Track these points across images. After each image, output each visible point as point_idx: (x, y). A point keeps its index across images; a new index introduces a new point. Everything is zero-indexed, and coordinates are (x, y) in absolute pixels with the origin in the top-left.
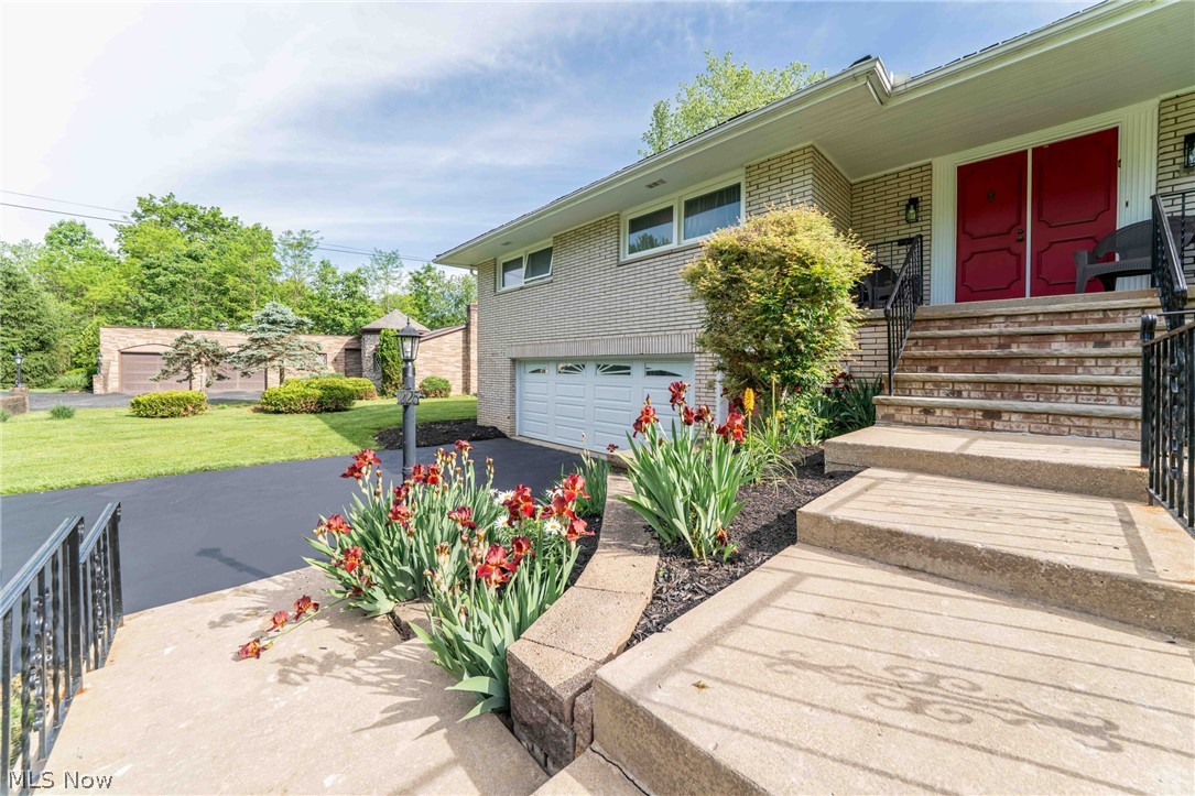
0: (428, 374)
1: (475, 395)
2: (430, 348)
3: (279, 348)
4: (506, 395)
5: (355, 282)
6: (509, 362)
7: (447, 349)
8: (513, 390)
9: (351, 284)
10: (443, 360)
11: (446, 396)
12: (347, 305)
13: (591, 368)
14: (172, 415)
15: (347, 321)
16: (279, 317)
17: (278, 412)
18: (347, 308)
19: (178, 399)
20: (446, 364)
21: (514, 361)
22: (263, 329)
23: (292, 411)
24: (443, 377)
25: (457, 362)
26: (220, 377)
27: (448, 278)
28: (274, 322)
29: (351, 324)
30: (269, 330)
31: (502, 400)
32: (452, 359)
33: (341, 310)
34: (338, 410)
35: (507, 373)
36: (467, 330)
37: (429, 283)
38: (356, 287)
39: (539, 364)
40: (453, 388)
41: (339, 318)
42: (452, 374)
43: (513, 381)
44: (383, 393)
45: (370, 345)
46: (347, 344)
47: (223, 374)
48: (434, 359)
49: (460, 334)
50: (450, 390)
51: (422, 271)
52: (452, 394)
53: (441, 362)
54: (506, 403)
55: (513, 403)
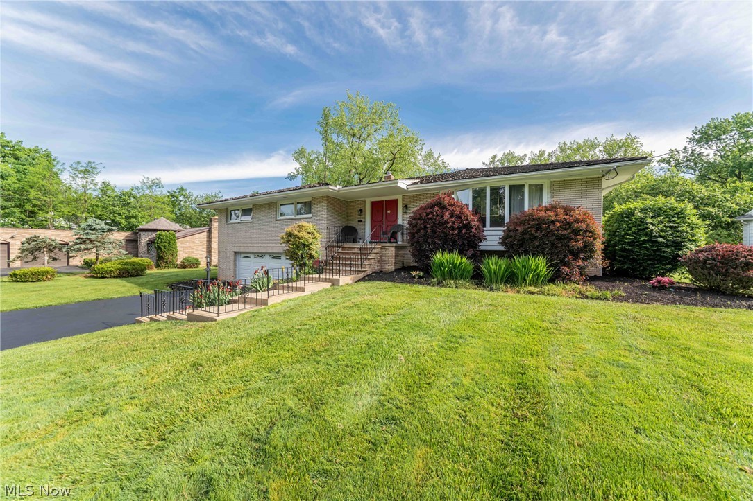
0: (186, 256)
1: (216, 266)
2: (187, 241)
3: (98, 244)
4: (232, 267)
5: (129, 197)
6: (233, 253)
7: (197, 242)
8: (235, 265)
9: (127, 198)
10: (195, 247)
11: (197, 267)
12: (124, 211)
13: (267, 256)
14: (39, 280)
15: (123, 222)
16: (97, 227)
17: (103, 277)
18: (124, 213)
19: (42, 272)
20: (197, 250)
21: (235, 252)
22: (87, 233)
23: (111, 277)
24: (196, 257)
25: (204, 248)
26: (54, 259)
27: (195, 196)
28: (94, 229)
29: (126, 223)
30: (92, 234)
31: (230, 269)
32: (200, 247)
33: (120, 214)
34: (138, 275)
35: (232, 258)
36: (210, 232)
37: (181, 198)
38: (130, 200)
39: (247, 255)
40: (202, 263)
41: (117, 219)
42: (200, 254)
43: (235, 260)
44: (158, 266)
45: (144, 239)
46: (127, 237)
47: (57, 257)
48: (189, 247)
49: (205, 233)
50: (199, 264)
51: (176, 191)
52: (200, 266)
53: (193, 249)
54: (232, 270)
55: (235, 270)
